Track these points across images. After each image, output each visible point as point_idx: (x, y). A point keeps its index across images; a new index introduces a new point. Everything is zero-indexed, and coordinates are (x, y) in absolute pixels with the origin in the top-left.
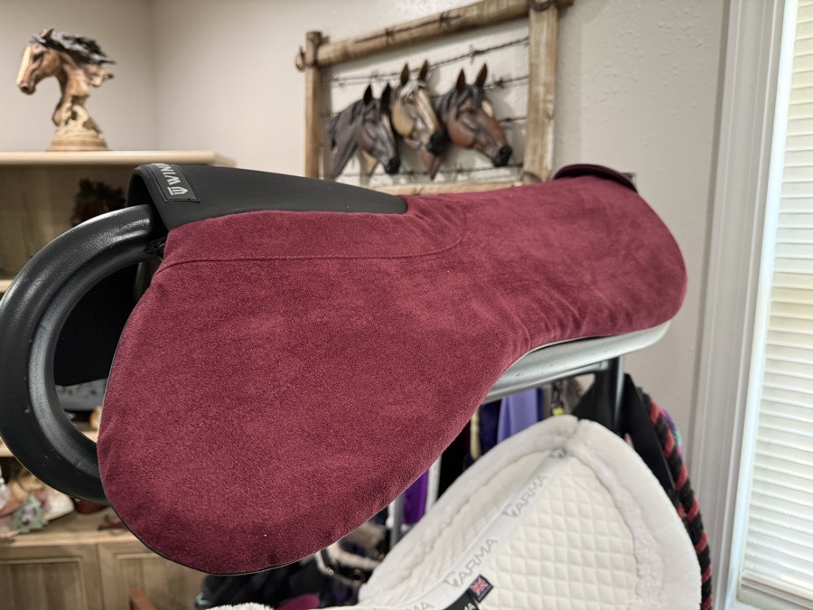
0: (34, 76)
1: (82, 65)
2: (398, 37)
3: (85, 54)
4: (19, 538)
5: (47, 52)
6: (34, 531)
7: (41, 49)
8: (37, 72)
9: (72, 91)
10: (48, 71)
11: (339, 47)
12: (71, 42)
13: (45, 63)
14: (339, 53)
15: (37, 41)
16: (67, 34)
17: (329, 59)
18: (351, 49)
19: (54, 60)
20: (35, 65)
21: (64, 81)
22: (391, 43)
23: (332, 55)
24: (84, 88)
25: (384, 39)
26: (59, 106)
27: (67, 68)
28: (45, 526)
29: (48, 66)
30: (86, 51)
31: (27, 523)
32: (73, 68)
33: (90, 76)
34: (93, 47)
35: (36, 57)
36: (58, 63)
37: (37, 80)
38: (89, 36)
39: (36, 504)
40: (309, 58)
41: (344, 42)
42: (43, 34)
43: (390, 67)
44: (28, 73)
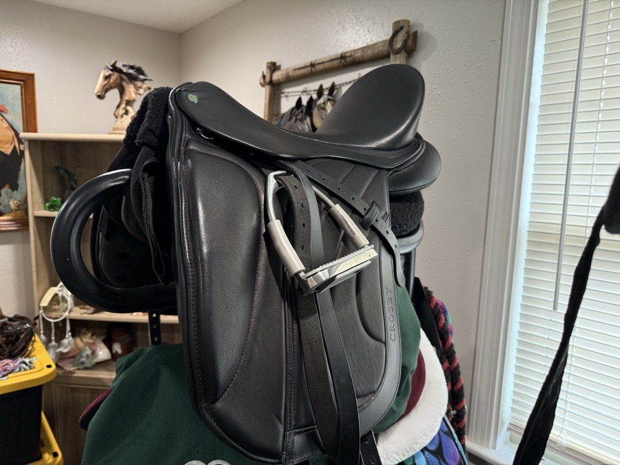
0: (104, 89)
1: (133, 81)
2: (318, 68)
3: (135, 75)
4: (77, 371)
5: (113, 75)
6: (86, 369)
7: (110, 72)
8: (106, 86)
9: (126, 98)
10: (113, 86)
11: (284, 72)
12: (127, 68)
13: (112, 81)
14: (284, 76)
15: (107, 68)
16: (125, 63)
17: (279, 80)
18: (291, 74)
19: (117, 78)
20: (106, 82)
21: (122, 92)
22: (313, 71)
23: (280, 77)
24: (133, 96)
25: (309, 68)
26: (118, 107)
27: (124, 84)
28: (93, 366)
29: (113, 83)
30: (135, 73)
31: (83, 363)
32: (128, 84)
33: (137, 88)
34: (139, 71)
35: (107, 78)
36: (119, 81)
37: (107, 91)
38: (138, 64)
39: (89, 352)
40: (268, 79)
41: (288, 69)
42: (111, 64)
43: (313, 86)
44: (102, 87)
